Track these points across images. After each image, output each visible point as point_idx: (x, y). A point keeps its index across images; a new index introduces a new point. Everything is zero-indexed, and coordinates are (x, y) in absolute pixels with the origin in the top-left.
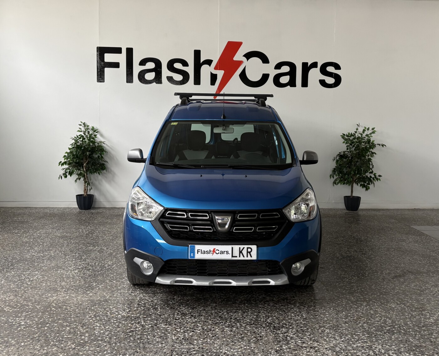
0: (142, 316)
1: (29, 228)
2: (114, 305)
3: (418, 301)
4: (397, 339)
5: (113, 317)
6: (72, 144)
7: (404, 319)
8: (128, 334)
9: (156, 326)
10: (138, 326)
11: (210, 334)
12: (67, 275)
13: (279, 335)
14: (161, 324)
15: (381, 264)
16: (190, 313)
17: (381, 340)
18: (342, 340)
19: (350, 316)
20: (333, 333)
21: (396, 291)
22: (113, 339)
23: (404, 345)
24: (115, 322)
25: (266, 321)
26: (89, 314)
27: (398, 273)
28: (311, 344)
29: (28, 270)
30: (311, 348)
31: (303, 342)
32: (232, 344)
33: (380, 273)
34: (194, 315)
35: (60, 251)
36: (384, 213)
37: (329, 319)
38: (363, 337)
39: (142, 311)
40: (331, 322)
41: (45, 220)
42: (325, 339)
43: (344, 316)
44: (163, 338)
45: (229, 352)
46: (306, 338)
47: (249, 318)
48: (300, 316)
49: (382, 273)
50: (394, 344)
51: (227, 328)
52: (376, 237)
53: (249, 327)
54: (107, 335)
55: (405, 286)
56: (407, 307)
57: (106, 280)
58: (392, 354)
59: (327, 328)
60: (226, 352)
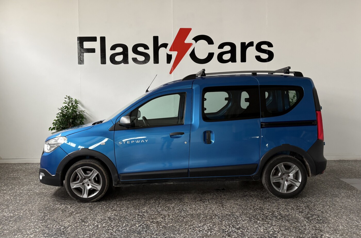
6: (58, 114)
15: (319, 226)
35: (30, 210)
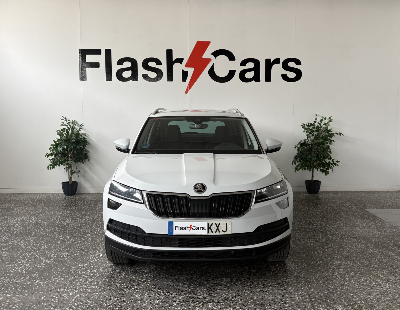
15: (332, 254)
21: (344, 288)
27: (349, 264)
33: (330, 265)
36: (342, 195)
41: (29, 207)
49: (332, 264)
52: (331, 222)
55: (354, 281)
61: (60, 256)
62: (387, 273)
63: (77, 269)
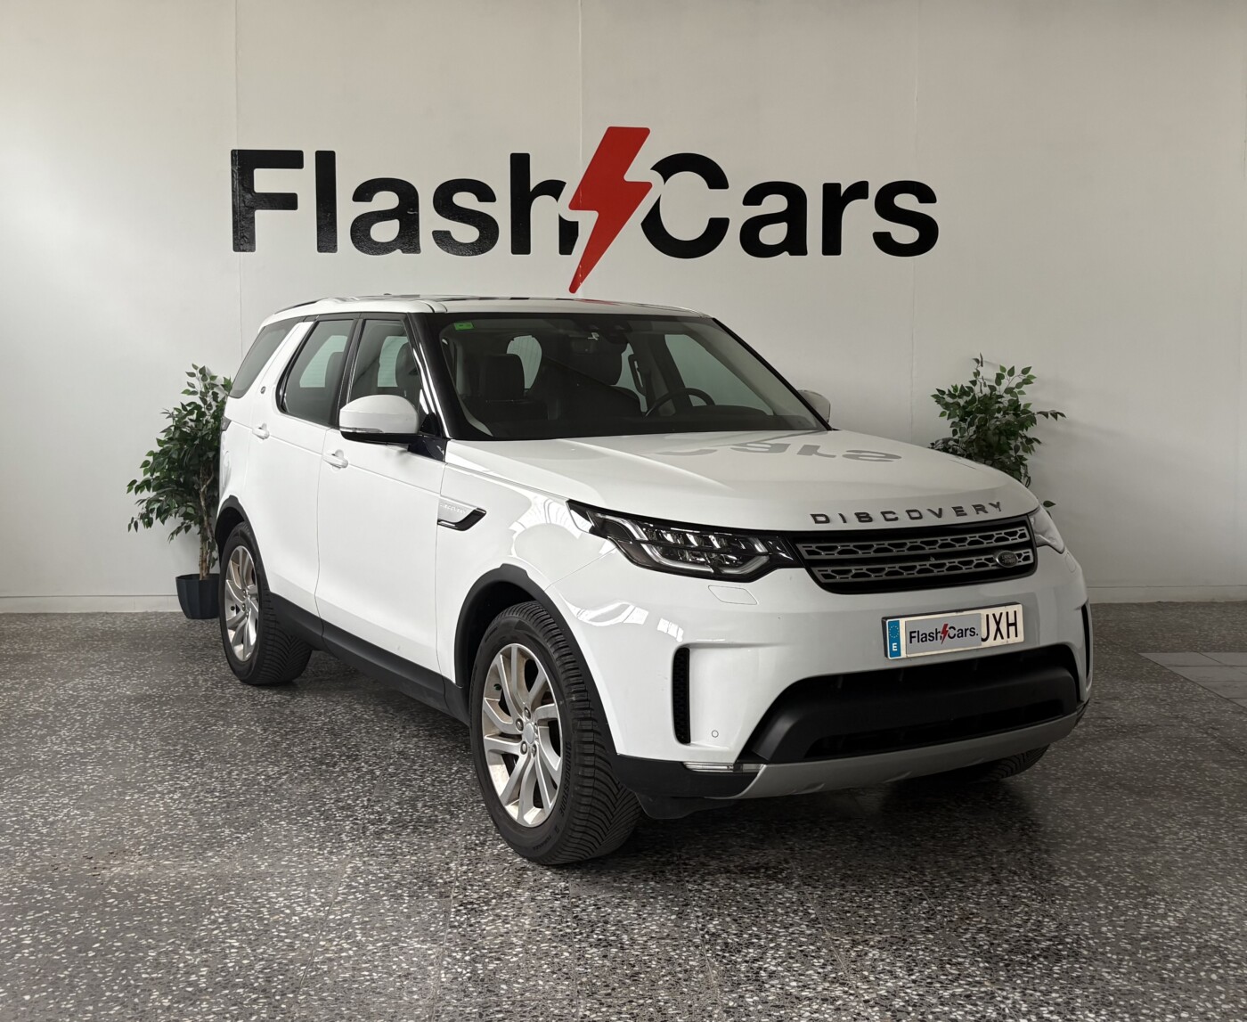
0: (358, 919)
1: (44, 675)
2: (280, 888)
3: (1137, 868)
4: (1067, 973)
5: (276, 922)
6: (167, 431)
7: (1091, 919)
8: (319, 969)
9: (396, 945)
10: (345, 946)
11: (546, 966)
12: (150, 806)
13: (738, 966)
14: (410, 938)
16: (493, 909)
17: (1020, 976)
18: (913, 977)
19: (940, 911)
20: (888, 960)
21: (1079, 842)
22: (276, 982)
23: (1084, 989)
24: (281, 936)
25: (702, 930)
26: (212, 913)
28: (824, 989)
29: (41, 793)
30: (825, 1000)
31: (804, 986)
32: (605, 992)
34: (504, 913)
35: (133, 739)
37: (882, 921)
38: (973, 968)
39: (359, 904)
40: (885, 930)
41: (88, 651)
42: (866, 977)
43: (924, 913)
44: (415, 978)
45: (595, 1015)
46: (811, 975)
47: (659, 920)
48: (800, 914)
50: (1056, 988)
51: (595, 950)
53: (654, 946)
54: (261, 972)
55: (1104, 827)
56: (1106, 885)
57: (259, 818)
58: (1049, 1016)
59: (872, 947)
60: (588, 1013)
61: (258, 774)
62: (1196, 808)
63: (325, 804)
